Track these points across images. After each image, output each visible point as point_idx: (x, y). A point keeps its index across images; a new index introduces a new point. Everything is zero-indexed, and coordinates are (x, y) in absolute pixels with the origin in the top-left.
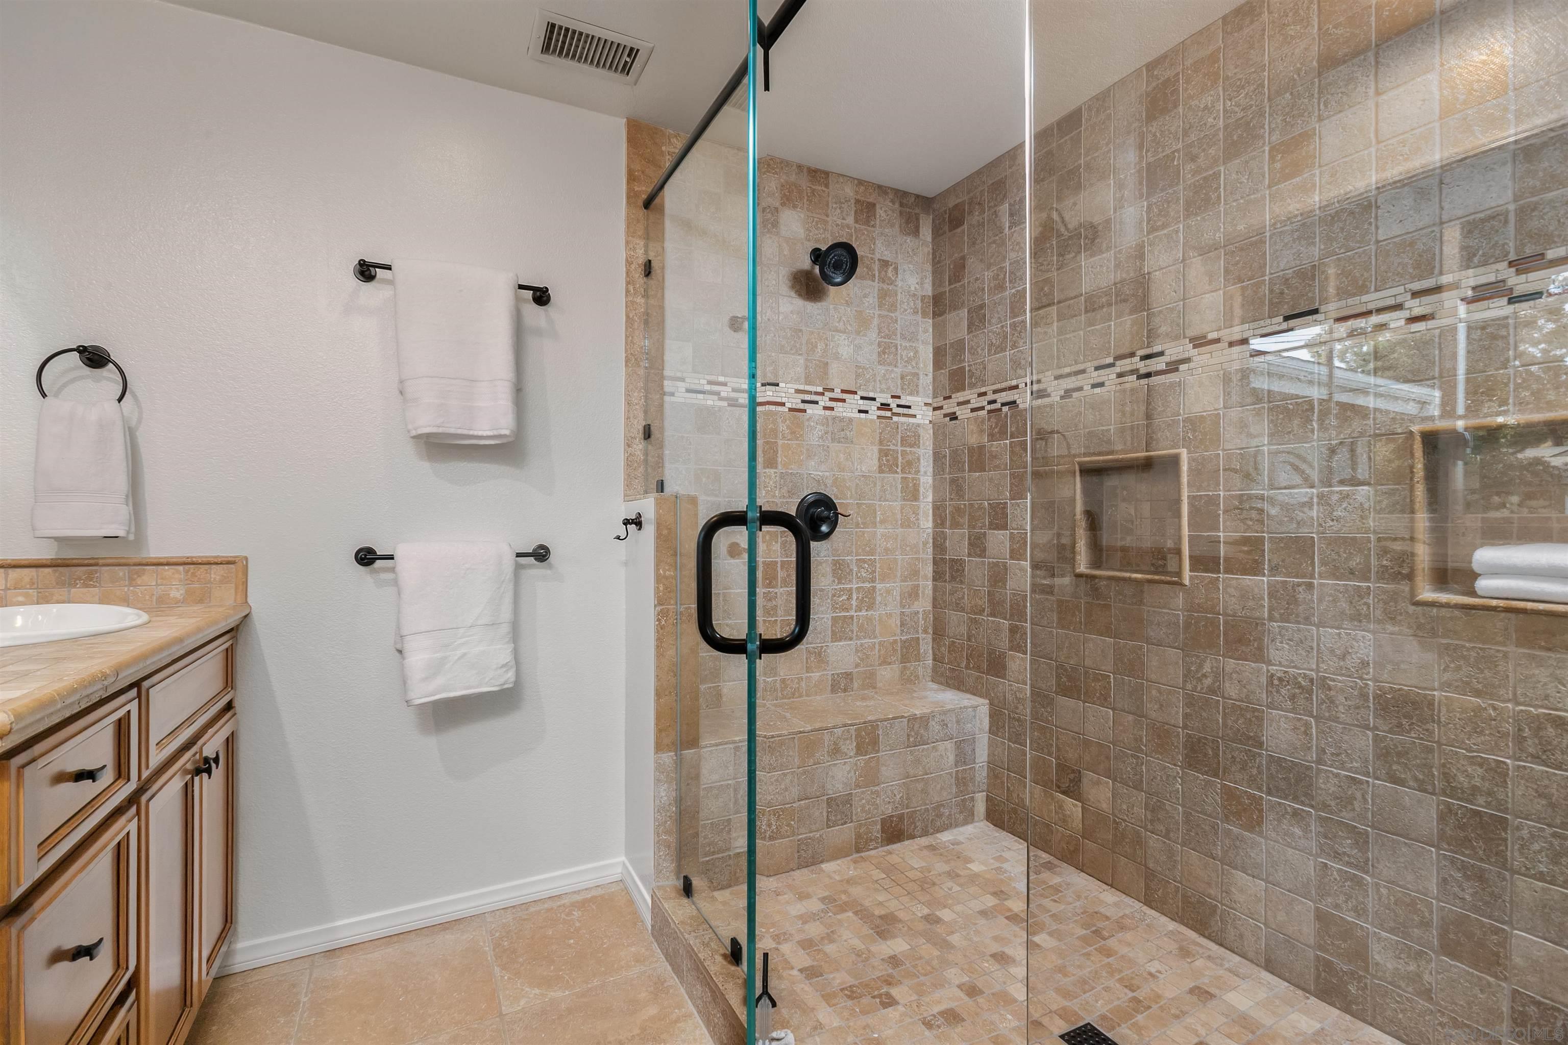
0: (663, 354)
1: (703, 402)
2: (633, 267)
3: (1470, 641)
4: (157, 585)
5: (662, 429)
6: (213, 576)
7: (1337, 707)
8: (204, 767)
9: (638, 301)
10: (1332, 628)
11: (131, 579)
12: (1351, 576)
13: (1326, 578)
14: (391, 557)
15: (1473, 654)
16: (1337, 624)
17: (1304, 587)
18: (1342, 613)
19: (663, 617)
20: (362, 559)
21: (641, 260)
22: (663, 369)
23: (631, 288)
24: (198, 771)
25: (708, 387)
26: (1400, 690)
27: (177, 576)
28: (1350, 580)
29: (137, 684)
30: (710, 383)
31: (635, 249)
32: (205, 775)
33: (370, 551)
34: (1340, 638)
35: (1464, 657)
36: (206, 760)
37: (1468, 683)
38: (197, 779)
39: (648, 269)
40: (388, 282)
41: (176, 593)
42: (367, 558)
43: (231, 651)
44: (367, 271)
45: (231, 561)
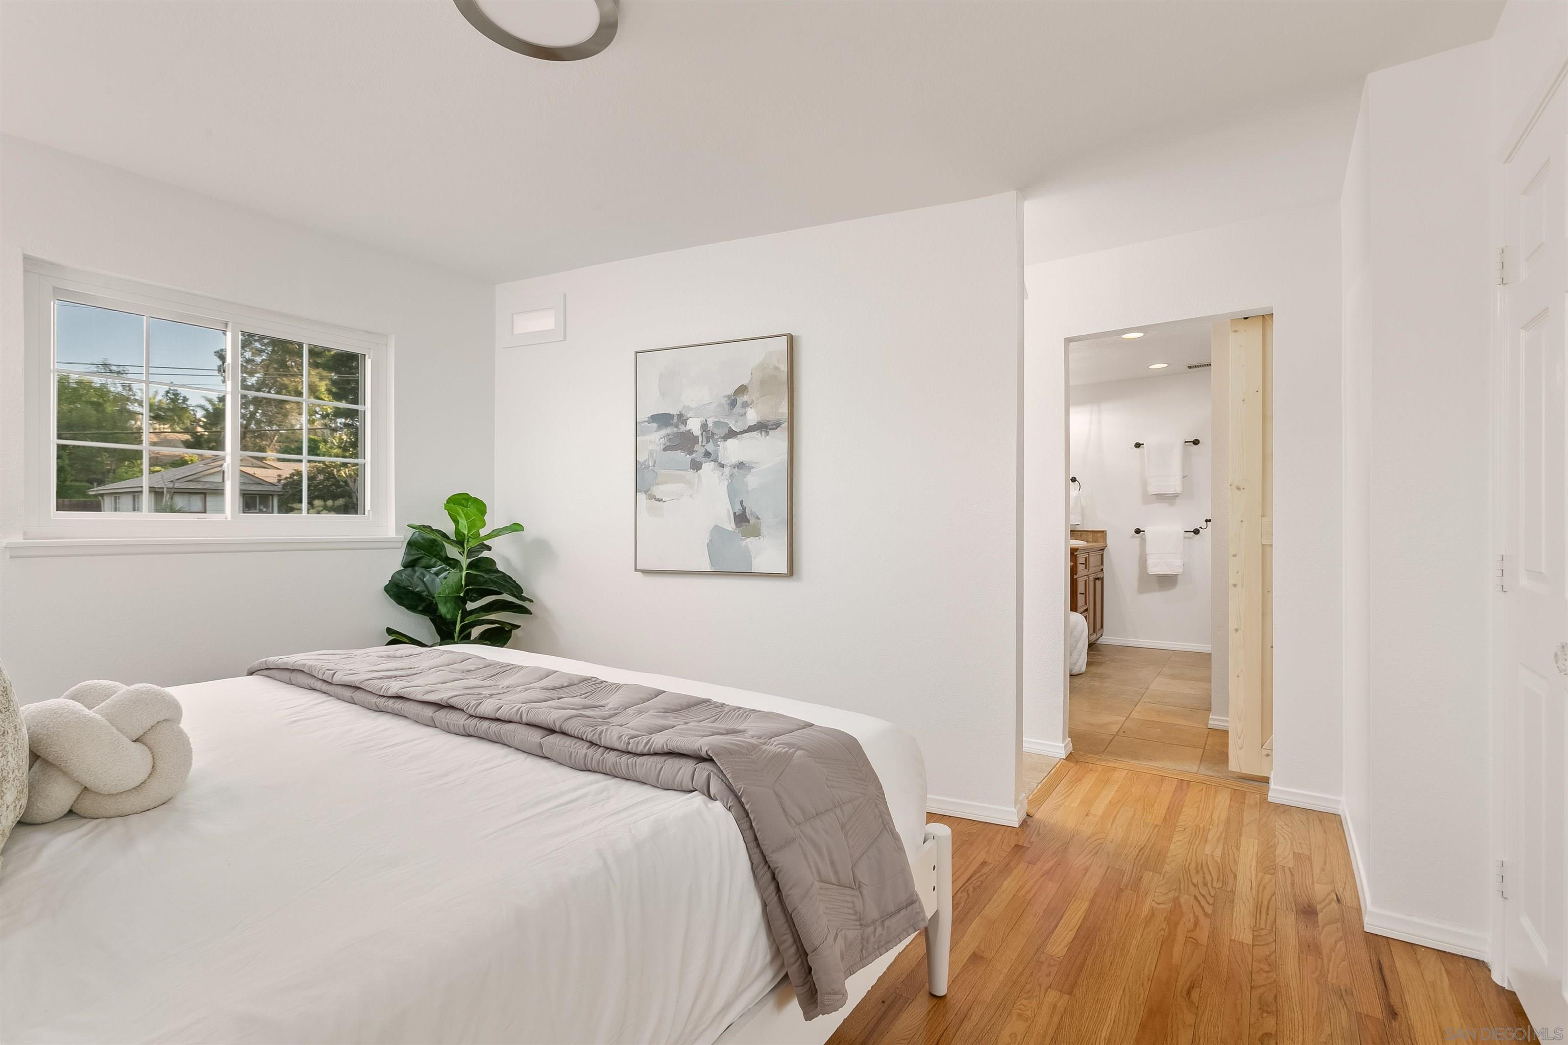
4: (1086, 537)
6: (1100, 536)
11: (1081, 535)
14: (1144, 531)
20: (1136, 532)
27: (1091, 534)
32: (1098, 580)
33: (1139, 529)
36: (1098, 578)
38: (1096, 580)
40: (1144, 448)
41: (1090, 540)
42: (1138, 531)
43: (1102, 555)
44: (1138, 445)
45: (1103, 532)
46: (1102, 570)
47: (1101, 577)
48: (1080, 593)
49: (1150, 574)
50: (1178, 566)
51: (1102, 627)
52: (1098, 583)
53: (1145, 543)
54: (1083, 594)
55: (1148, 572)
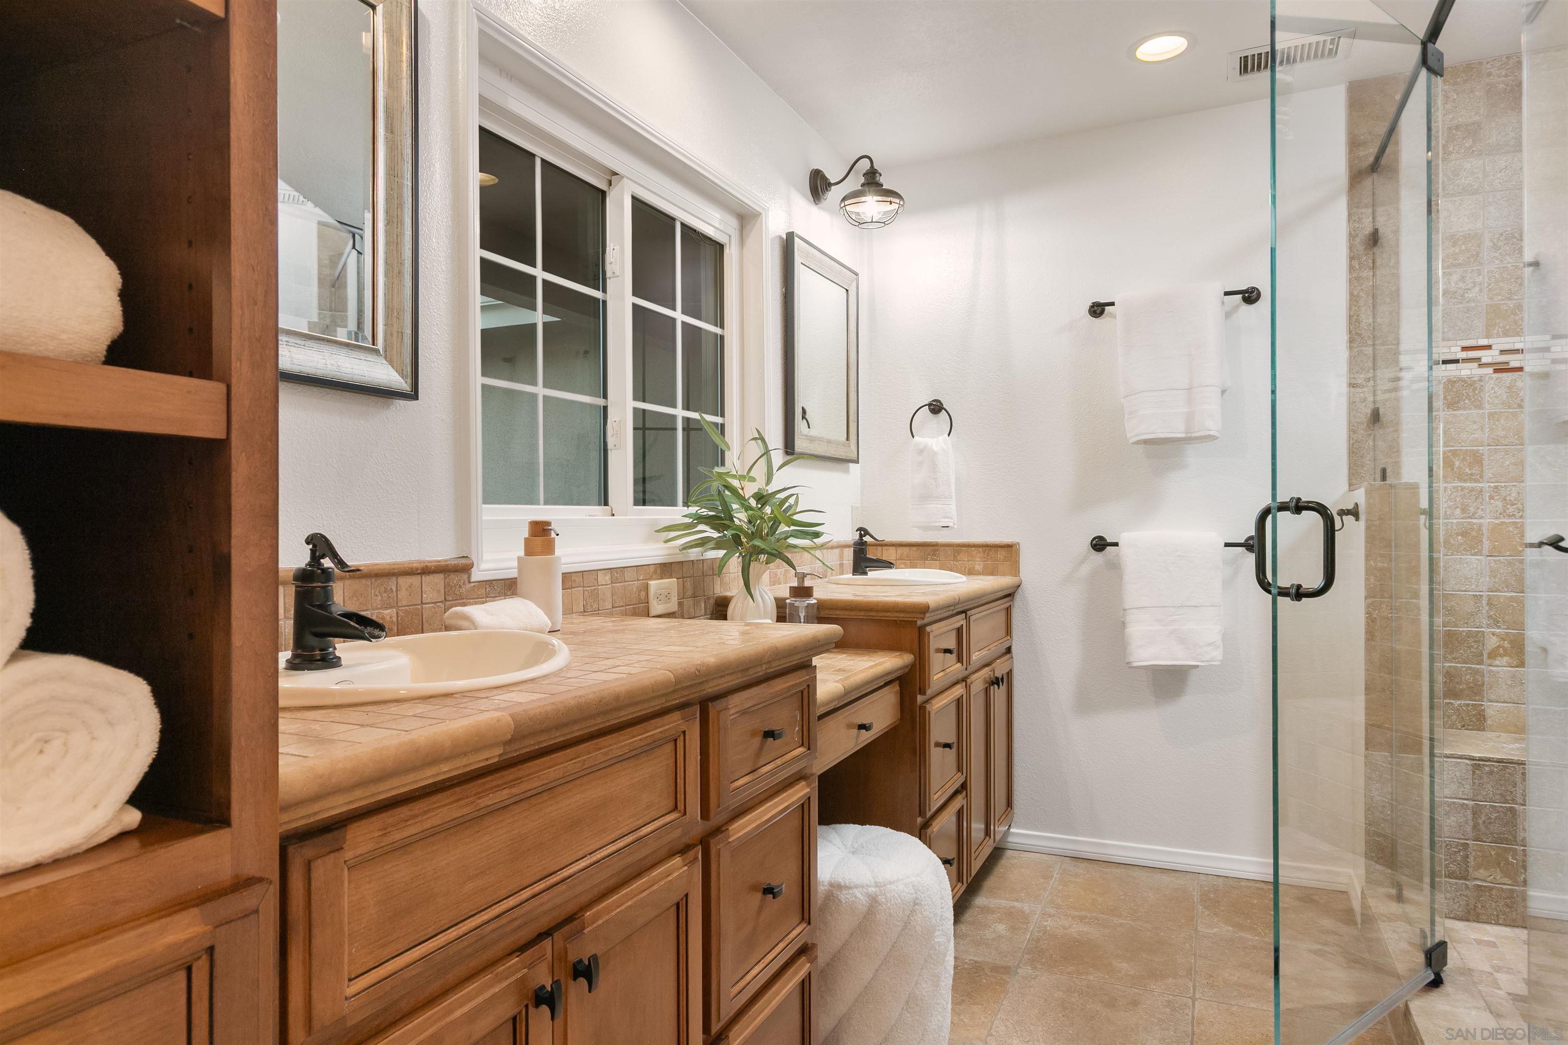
0: (1398, 327)
1: (1456, 373)
2: (1358, 240)
4: (968, 561)
5: (1397, 410)
6: (999, 556)
8: (996, 682)
9: (1364, 274)
11: (955, 557)
14: (1116, 544)
19: (1374, 610)
20: (1095, 545)
21: (1368, 230)
22: (1398, 344)
23: (1356, 264)
24: (993, 683)
25: (1464, 355)
27: (979, 555)
29: (964, 612)
30: (1464, 349)
31: (1360, 219)
32: (996, 686)
33: (1101, 538)
36: (997, 679)
38: (992, 688)
39: (1374, 239)
40: (1113, 316)
41: (979, 567)
42: (1100, 544)
43: (1008, 610)
44: (1097, 310)
45: (1009, 547)
46: (1009, 650)
47: (1005, 671)
48: (937, 745)
49: (1135, 664)
50: (1210, 645)
51: (1009, 803)
52: (999, 693)
53: (1121, 577)
54: (947, 746)
55: (1131, 659)
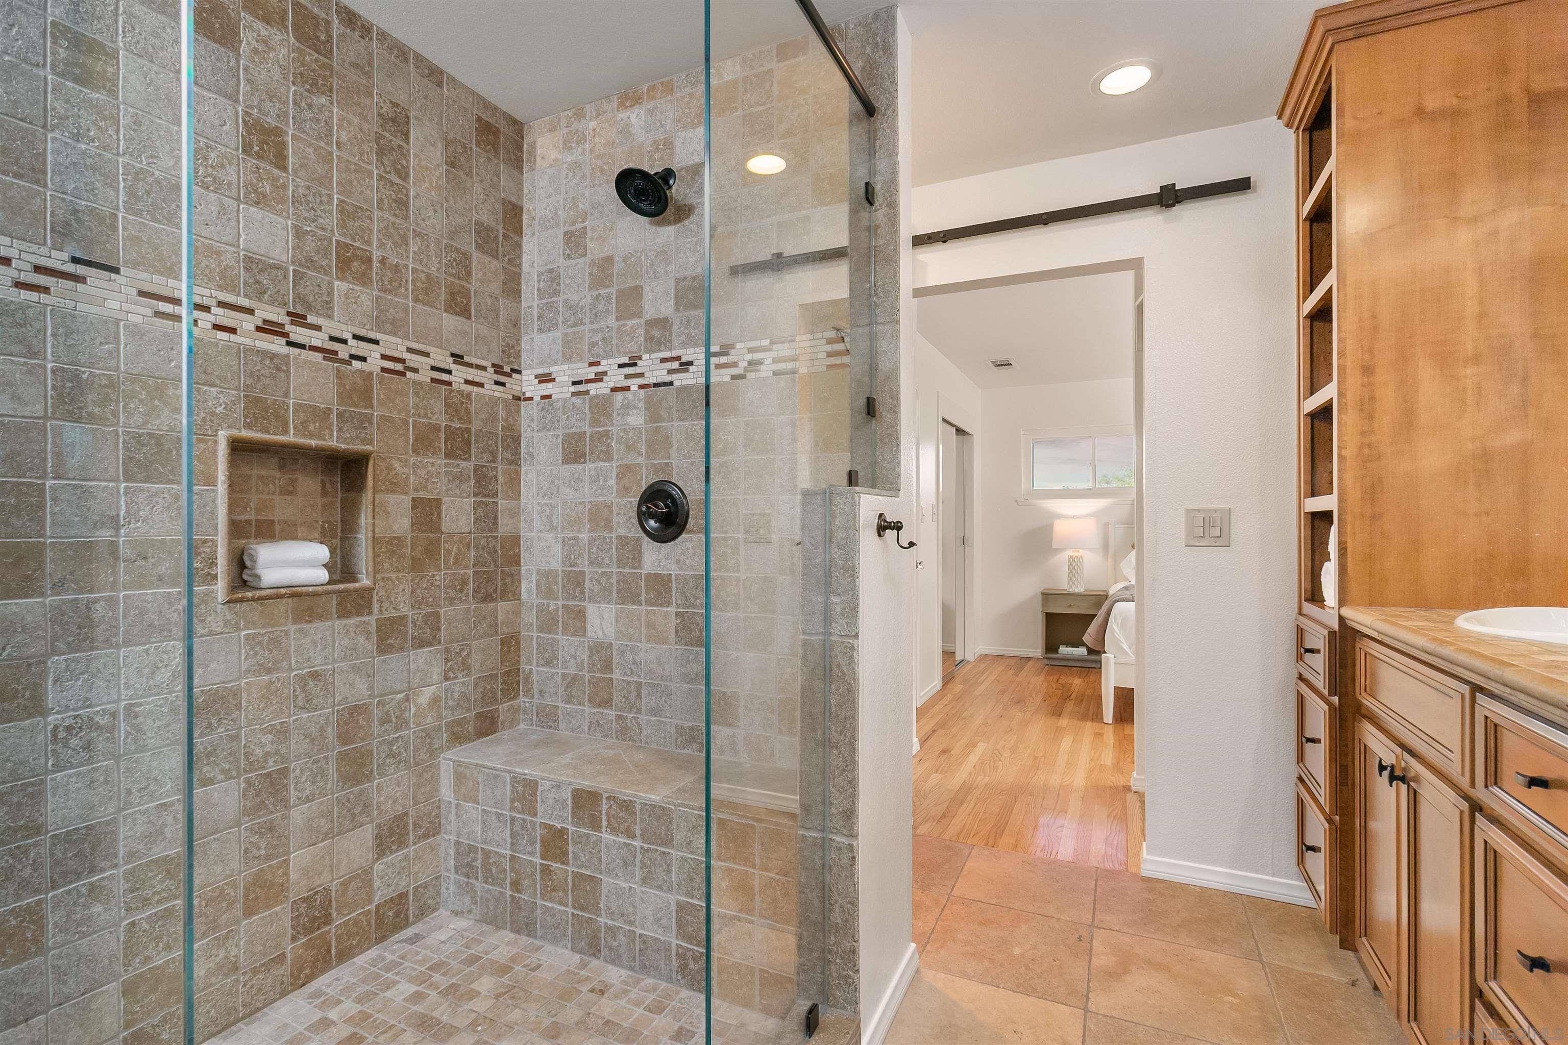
3: (263, 627)
7: (145, 734)
10: (136, 645)
12: (160, 583)
13: (131, 588)
15: (266, 638)
16: (144, 639)
17: (102, 603)
18: (150, 626)
26: (210, 690)
28: (158, 587)
34: (148, 654)
35: (260, 643)
37: (262, 665)
